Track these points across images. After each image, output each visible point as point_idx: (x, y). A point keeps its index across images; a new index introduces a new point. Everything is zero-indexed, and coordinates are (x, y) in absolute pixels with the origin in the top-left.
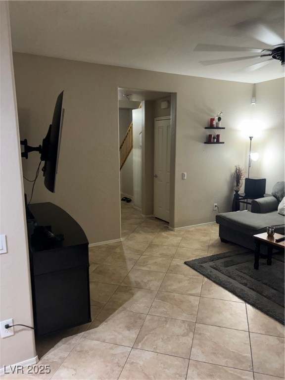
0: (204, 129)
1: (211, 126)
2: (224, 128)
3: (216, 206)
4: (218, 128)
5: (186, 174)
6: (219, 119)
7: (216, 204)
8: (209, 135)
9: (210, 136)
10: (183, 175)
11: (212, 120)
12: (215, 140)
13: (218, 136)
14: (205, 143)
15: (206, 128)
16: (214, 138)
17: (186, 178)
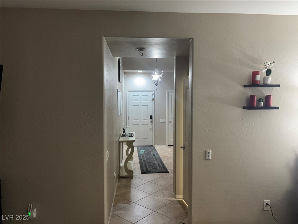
0: (242, 89)
1: (253, 83)
2: (278, 86)
3: (267, 204)
4: (266, 85)
5: (211, 152)
6: (269, 72)
7: (266, 201)
8: (251, 96)
9: (252, 98)
10: (206, 154)
11: (255, 74)
12: (262, 104)
13: (268, 98)
14: (244, 108)
15: (245, 86)
16: (260, 101)
17: (210, 158)
